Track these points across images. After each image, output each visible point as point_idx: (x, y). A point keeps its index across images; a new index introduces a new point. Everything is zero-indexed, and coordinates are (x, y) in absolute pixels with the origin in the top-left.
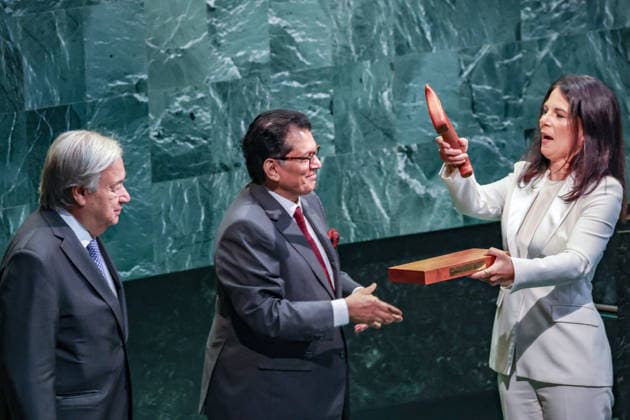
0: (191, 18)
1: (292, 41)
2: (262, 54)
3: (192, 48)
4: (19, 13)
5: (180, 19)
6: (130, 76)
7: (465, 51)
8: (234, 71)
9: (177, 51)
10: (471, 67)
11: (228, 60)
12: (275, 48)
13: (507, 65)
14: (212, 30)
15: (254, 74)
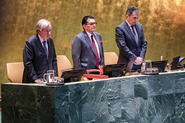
0: (105, 107)
1: (126, 112)
2: (120, 116)
3: (105, 114)
4: (68, 106)
5: (102, 107)
6: (91, 120)
7: (163, 116)
8: (114, 119)
9: (101, 115)
10: (165, 119)
11: (112, 117)
12: (122, 114)
13: (172, 119)
14: (109, 110)
15: (118, 120)
